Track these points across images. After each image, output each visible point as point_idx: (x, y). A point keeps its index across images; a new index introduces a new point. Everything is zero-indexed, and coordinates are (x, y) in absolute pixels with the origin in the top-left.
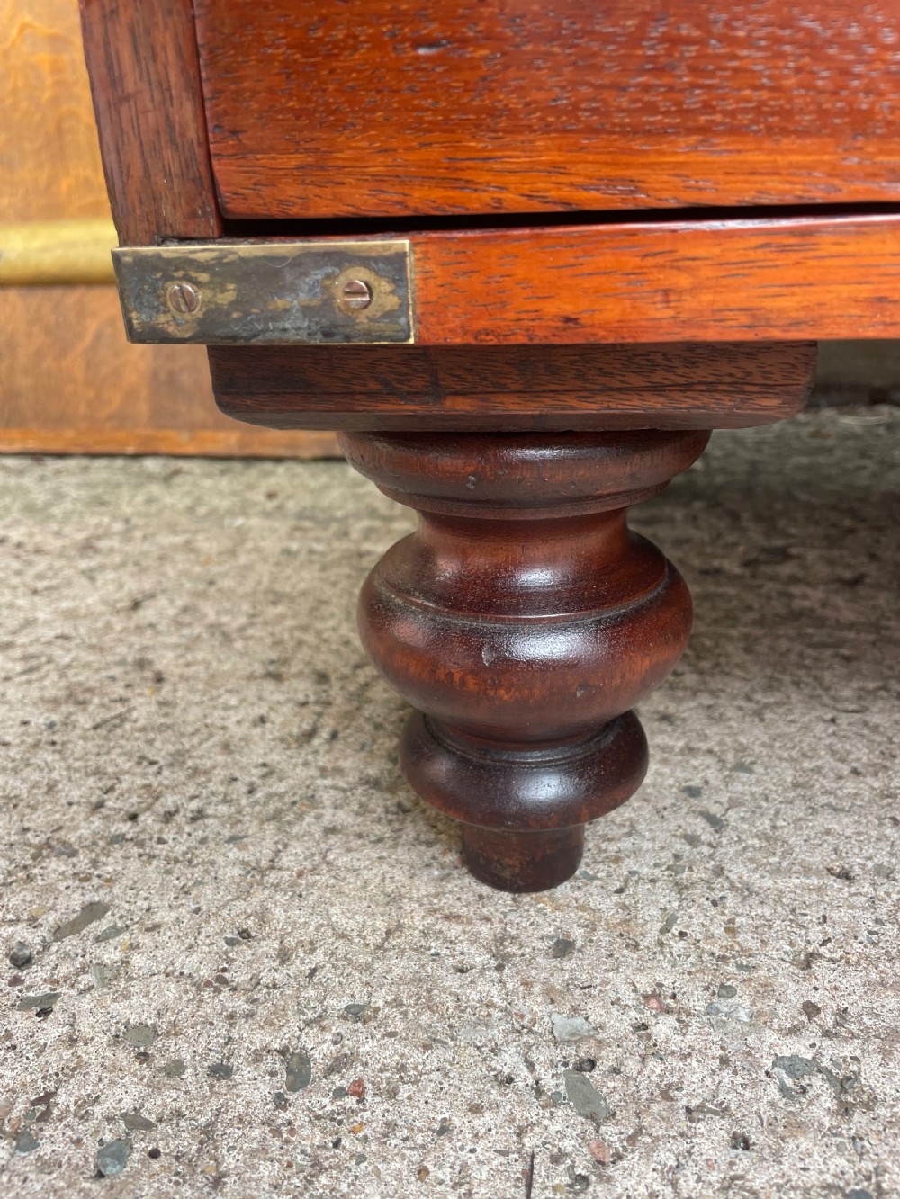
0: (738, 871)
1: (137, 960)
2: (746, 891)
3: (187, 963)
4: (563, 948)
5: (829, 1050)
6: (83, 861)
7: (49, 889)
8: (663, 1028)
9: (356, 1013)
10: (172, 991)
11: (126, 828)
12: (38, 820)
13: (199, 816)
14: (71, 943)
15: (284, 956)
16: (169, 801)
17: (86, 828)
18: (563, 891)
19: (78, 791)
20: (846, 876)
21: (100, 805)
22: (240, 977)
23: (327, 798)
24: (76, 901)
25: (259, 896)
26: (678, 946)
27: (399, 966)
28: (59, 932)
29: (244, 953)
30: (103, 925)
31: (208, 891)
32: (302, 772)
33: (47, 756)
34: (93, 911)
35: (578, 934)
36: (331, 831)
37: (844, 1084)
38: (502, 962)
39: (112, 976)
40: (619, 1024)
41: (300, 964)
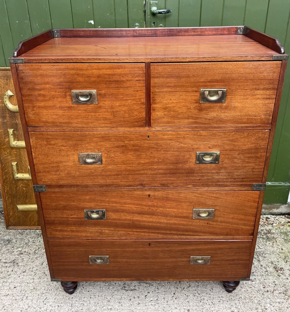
0: (83, 292)
1: (50, 301)
2: (83, 293)
3: (52, 301)
4: (72, 298)
5: (83, 303)
6: (45, 294)
7: (43, 297)
8: (76, 302)
9: (61, 303)
10: (52, 303)
11: (47, 291)
12: (41, 291)
13: (51, 290)
14: (46, 300)
15: (57, 300)
16: (49, 289)
17: (44, 292)
18: (73, 294)
19: (43, 288)
20: (89, 291)
21: (45, 289)
22: (55, 301)
23: (60, 288)
24: (45, 298)
25: (56, 296)
26: (78, 297)
27: (63, 300)
28: (45, 300)
29: (55, 300)
30: (47, 299)
31: (53, 296)
32: (58, 285)
33: (40, 285)
34: (46, 298)
35: (73, 297)
36: (60, 290)
37: (83, 304)
38: (69, 299)
39: (49, 302)
40: (74, 302)
41: (58, 300)
